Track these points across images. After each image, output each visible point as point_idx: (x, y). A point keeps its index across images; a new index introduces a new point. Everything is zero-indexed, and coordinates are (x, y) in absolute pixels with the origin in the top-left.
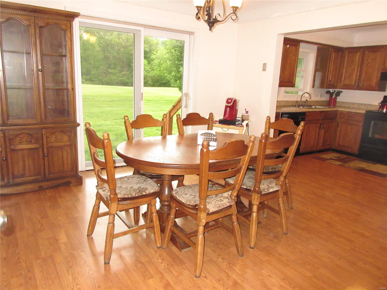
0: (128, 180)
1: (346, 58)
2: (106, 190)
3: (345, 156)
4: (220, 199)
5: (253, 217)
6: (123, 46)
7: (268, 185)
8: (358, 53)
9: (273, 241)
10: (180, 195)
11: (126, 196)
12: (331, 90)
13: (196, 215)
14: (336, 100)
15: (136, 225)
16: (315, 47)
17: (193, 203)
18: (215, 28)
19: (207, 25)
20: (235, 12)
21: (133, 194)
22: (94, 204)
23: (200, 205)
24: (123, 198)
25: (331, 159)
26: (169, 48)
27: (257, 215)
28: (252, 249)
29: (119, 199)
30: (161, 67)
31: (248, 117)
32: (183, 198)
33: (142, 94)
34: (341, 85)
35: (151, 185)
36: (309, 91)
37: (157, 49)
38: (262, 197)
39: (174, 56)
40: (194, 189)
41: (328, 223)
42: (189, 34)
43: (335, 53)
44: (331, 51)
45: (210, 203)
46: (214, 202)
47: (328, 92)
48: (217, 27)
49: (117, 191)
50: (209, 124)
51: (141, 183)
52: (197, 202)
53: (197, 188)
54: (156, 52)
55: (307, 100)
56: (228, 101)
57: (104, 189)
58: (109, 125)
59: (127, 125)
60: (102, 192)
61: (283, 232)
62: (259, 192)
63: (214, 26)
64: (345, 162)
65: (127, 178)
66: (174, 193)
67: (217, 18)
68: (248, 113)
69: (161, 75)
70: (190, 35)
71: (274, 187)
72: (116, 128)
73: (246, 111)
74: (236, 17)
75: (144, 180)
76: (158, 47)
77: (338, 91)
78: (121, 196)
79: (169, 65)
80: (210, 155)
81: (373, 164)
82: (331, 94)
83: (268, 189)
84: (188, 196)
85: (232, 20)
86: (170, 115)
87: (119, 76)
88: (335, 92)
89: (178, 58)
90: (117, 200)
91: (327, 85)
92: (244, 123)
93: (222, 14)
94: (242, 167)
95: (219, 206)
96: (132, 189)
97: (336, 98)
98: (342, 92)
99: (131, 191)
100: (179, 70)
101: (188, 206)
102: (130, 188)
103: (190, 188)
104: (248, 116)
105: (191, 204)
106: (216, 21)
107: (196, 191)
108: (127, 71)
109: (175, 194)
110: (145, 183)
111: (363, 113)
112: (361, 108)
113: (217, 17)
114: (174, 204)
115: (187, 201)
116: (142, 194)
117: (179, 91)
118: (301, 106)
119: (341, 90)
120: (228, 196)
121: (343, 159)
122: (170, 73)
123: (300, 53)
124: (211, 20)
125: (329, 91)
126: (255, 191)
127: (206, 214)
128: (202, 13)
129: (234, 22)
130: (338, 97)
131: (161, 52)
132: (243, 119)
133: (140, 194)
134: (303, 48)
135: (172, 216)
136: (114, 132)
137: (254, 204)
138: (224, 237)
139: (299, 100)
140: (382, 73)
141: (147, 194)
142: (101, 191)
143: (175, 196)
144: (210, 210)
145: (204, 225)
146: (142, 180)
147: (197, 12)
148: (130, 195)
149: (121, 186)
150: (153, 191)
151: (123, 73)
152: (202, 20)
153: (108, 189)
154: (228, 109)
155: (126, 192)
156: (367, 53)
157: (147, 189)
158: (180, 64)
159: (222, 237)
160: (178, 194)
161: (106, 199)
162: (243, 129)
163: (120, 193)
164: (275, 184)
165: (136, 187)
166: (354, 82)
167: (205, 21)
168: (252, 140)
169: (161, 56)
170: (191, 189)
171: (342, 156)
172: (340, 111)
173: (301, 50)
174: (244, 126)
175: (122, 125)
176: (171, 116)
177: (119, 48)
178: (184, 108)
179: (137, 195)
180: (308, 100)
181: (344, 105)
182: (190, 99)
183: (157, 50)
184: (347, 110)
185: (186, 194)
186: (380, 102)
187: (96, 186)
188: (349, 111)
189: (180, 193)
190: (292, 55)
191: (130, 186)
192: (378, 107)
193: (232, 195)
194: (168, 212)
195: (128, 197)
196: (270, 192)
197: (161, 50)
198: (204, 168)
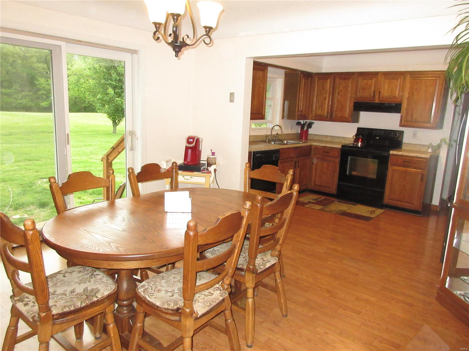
0: (65, 278)
1: (316, 85)
2: (29, 303)
3: (323, 198)
4: (208, 292)
5: (249, 305)
6: (21, 57)
7: (263, 259)
8: (329, 80)
9: (273, 331)
10: (151, 295)
11: (66, 310)
12: (302, 122)
13: (180, 322)
14: (308, 132)
15: (78, 340)
16: (283, 71)
17: (173, 306)
18: (183, 54)
19: (172, 49)
20: (208, 34)
21: (78, 304)
22: (8, 324)
23: (185, 309)
24: (62, 313)
25: (309, 202)
26: (91, 63)
27: (253, 301)
28: (250, 348)
29: (55, 317)
30: (79, 86)
31: (215, 160)
32: (156, 299)
33: (68, 135)
34: (313, 115)
35: (104, 282)
36: (279, 123)
37: (72, 62)
38: (258, 276)
39: (99, 74)
40: (169, 280)
41: (329, 291)
42: (130, 53)
43: (304, 79)
44: (301, 77)
45: (197, 301)
46: (202, 298)
47: (298, 124)
48: (186, 53)
49: (51, 303)
50: (172, 178)
51: (87, 282)
52: (179, 303)
53: (172, 278)
54: (71, 66)
55: (277, 134)
56: (189, 140)
57: (26, 300)
58: (10, 171)
59: (55, 191)
60: (23, 308)
61: (282, 313)
62: (254, 271)
63: (181, 51)
64: (325, 205)
65: (61, 276)
66: (141, 291)
67: (186, 41)
68: (214, 155)
69: (80, 96)
70: (133, 54)
71: (270, 261)
72: (21, 175)
73: (212, 152)
74: (209, 39)
75: (91, 274)
76: (73, 60)
77: (309, 122)
78: (58, 311)
79: (92, 85)
80: (198, 238)
81: (353, 205)
82: (303, 126)
83: (264, 265)
84: (163, 293)
85: (205, 44)
86: (108, 159)
87: (17, 98)
88: (307, 124)
89: (105, 76)
90: (52, 319)
91: (299, 116)
92: (212, 169)
93: (191, 36)
94: (236, 244)
95: (210, 304)
96: (75, 294)
97: (307, 130)
98: (314, 123)
99: (74, 298)
100: (107, 92)
101: (166, 311)
102: (71, 293)
103: (163, 279)
104: (215, 158)
105: (171, 307)
106: (184, 44)
107: (173, 282)
108: (29, 91)
109: (142, 293)
110: (92, 280)
111: (339, 147)
112: (334, 141)
113: (186, 39)
114: (142, 308)
115: (164, 303)
116: (92, 301)
117: (109, 119)
118: (272, 140)
119: (312, 121)
120: (219, 286)
121: (322, 201)
122: (94, 96)
123: (268, 79)
124: (177, 43)
125: (300, 123)
126: (248, 269)
127: (193, 320)
128: (162, 32)
129: (208, 46)
130: (310, 130)
131: (78, 66)
132: (208, 162)
133: (88, 302)
134: (271, 72)
135: (139, 325)
136: (18, 181)
137: (249, 287)
138: (210, 336)
139: (268, 134)
140: (355, 103)
141: (98, 300)
142: (20, 306)
143: (143, 297)
144: (199, 313)
145: (191, 336)
146: (87, 274)
147: (156, 30)
148: (73, 306)
149: (55, 292)
150: (108, 293)
151: (23, 93)
152: (163, 41)
153: (32, 299)
154: (190, 150)
155: (64, 301)
156: (337, 80)
157: (98, 291)
158: (107, 84)
159: (207, 336)
160: (148, 293)
161: (31, 320)
162: (210, 176)
163: (55, 305)
164: (271, 255)
165: (80, 289)
166: (326, 112)
167: (169, 44)
168: (247, 208)
169: (78, 71)
170: (163, 281)
171: (320, 198)
172: (314, 145)
173: (269, 75)
174: (211, 173)
175: (30, 170)
176: (109, 161)
177: (14, 59)
178: (130, 150)
179: (83, 305)
180: (279, 134)
181: (316, 138)
182: (137, 139)
183: (72, 64)
184: (322, 145)
185: (159, 291)
186: (354, 135)
187: (11, 297)
188: (324, 145)
189: (150, 290)
190: (260, 81)
191: (70, 289)
192: (353, 140)
193: (224, 283)
194: (128, 315)
195: (69, 310)
196: (266, 268)
197: (78, 64)
198: (190, 259)
